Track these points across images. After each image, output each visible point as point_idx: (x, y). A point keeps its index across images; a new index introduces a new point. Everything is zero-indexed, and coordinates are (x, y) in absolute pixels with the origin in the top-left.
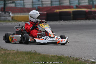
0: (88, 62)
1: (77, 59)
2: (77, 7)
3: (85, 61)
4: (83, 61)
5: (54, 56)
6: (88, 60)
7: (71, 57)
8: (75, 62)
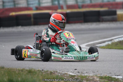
0: (66, 76)
1: (51, 73)
2: (37, 9)
3: (62, 75)
4: (60, 74)
5: (22, 71)
6: (65, 74)
7: (43, 70)
8: (49, 76)
